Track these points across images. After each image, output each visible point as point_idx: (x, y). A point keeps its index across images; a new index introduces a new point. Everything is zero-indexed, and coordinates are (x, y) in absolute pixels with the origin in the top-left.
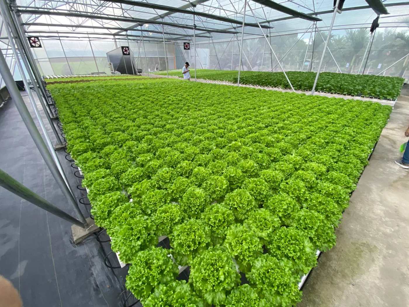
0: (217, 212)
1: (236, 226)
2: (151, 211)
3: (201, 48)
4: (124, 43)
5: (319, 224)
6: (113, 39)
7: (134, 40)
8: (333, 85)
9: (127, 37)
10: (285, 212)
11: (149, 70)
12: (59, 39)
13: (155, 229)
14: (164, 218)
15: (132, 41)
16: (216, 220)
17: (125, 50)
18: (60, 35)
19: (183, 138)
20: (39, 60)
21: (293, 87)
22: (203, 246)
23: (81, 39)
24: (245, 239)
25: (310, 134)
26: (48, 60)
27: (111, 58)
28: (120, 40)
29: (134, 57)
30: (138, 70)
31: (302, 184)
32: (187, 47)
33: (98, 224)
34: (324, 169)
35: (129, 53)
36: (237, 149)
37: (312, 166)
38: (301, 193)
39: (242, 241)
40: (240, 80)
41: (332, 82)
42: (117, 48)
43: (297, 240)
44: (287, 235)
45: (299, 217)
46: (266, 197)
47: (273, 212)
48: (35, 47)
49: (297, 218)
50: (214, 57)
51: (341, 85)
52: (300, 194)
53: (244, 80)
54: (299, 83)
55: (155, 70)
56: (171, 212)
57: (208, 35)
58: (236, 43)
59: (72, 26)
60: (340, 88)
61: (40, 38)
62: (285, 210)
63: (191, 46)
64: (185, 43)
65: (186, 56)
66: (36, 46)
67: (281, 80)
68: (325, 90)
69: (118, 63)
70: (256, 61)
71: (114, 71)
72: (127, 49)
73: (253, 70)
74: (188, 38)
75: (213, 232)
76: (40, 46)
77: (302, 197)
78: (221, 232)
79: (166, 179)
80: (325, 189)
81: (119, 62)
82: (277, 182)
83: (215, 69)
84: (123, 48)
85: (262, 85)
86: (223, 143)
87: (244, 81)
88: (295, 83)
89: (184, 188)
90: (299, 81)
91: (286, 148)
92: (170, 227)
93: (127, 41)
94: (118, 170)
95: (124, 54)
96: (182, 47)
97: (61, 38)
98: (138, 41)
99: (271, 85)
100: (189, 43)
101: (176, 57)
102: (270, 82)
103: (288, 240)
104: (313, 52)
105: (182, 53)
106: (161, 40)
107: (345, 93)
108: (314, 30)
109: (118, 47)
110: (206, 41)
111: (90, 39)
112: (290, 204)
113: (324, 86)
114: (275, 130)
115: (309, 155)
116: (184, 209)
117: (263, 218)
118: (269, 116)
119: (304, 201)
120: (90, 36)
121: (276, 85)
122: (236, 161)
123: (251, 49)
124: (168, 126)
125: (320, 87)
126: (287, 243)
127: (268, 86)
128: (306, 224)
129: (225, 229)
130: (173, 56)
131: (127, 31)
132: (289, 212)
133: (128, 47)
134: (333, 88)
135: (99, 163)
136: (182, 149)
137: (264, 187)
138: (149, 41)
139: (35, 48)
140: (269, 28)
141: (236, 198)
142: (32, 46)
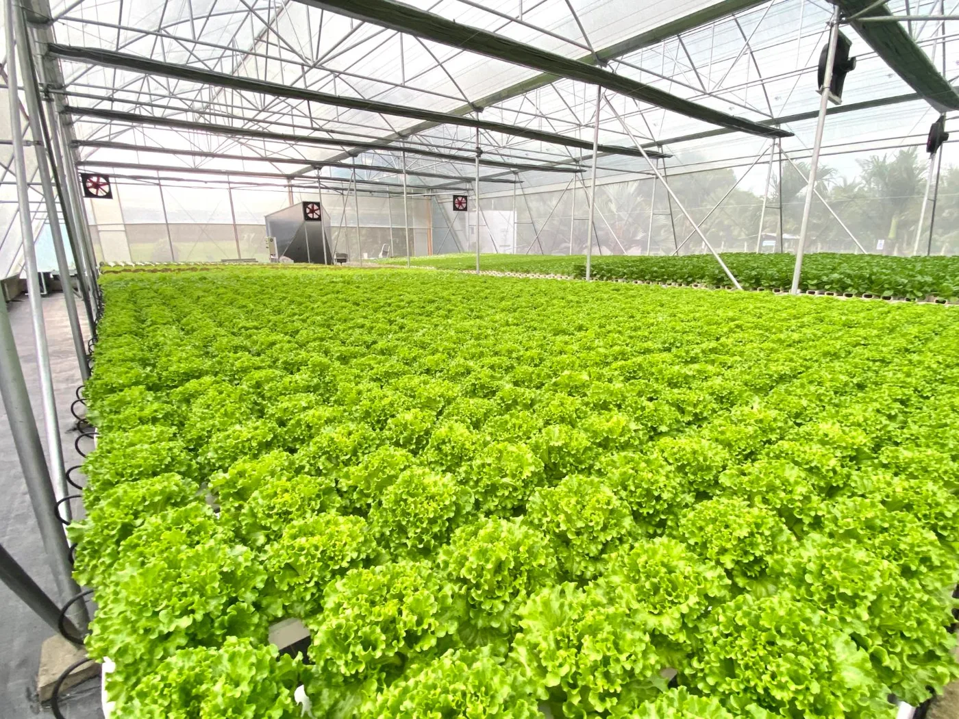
0: (492, 539)
1: (563, 592)
2: (267, 536)
3: (495, 209)
4: (311, 196)
5: (878, 581)
6: (285, 186)
7: (336, 189)
8: (849, 276)
9: (319, 182)
10: (746, 553)
11: (365, 256)
12: (159, 185)
13: (261, 586)
14: (302, 549)
15: (331, 191)
16: (487, 561)
17: (311, 210)
18: (163, 174)
19: (420, 367)
20: (100, 228)
21: (739, 282)
22: (426, 648)
23: (209, 185)
24: (594, 630)
25: (801, 366)
26: (122, 228)
27: (274, 226)
28: (302, 190)
29: (329, 228)
30: (338, 255)
31: (792, 473)
32: (460, 204)
33: (81, 577)
34: (861, 439)
35: (320, 216)
36: (575, 390)
37: (821, 433)
38: (796, 498)
39: (579, 638)
40: (592, 271)
41: (845, 268)
42: (292, 205)
43: (803, 639)
44: (758, 617)
45: (797, 565)
46: (671, 508)
47: (700, 551)
48: (96, 196)
49: (790, 569)
50: (526, 227)
51: (871, 275)
52: (792, 501)
53: (602, 269)
54: (754, 273)
55: (381, 255)
56: (331, 537)
57: (512, 177)
58: (581, 192)
59: (193, 154)
60: (872, 282)
61: (111, 180)
62: (744, 544)
63: (470, 203)
64: (455, 197)
65: (457, 225)
66: (100, 194)
67: (702, 268)
68: (827, 287)
69: (289, 238)
70: (635, 234)
71: (277, 257)
72: (316, 207)
73: (626, 254)
74: (462, 186)
75: (473, 606)
76: (109, 196)
77: (801, 511)
78: (501, 607)
79: (341, 451)
80: (879, 489)
81: (293, 235)
82: (709, 468)
83: (530, 253)
84: (305, 204)
85: (653, 281)
86: (534, 376)
87: (604, 272)
88: (742, 272)
89: (393, 473)
90: (753, 269)
91: (731, 393)
92: (317, 584)
93: (317, 191)
94: (203, 429)
95: (307, 218)
96: (450, 206)
97: (162, 182)
98: (345, 192)
99: (676, 281)
100: (465, 197)
101: (435, 228)
102: (675, 273)
103: (763, 637)
104: (781, 208)
105: (448, 219)
106: (399, 189)
107: (887, 293)
108: (777, 157)
109: (296, 202)
110: (507, 190)
111: (232, 185)
112: (758, 526)
113: (825, 279)
114: (692, 354)
115: (805, 409)
116: (383, 534)
117: (663, 564)
118: (674, 329)
119: (810, 525)
120: (232, 178)
121: (690, 279)
122: (570, 417)
123: (619, 208)
124: (381, 344)
125: (812, 280)
126: (762, 652)
127: (668, 282)
128: (828, 587)
129: (519, 598)
130: (427, 225)
131: (320, 169)
132: (758, 554)
133: (318, 204)
134: (849, 281)
135: (156, 411)
136: (412, 389)
137: (664, 478)
138: (371, 192)
139: (94, 200)
140: (663, 156)
141: (563, 503)
142: (89, 194)
